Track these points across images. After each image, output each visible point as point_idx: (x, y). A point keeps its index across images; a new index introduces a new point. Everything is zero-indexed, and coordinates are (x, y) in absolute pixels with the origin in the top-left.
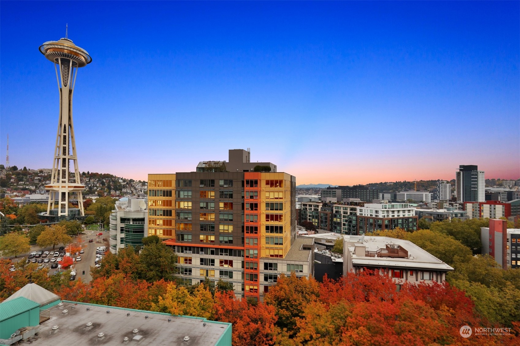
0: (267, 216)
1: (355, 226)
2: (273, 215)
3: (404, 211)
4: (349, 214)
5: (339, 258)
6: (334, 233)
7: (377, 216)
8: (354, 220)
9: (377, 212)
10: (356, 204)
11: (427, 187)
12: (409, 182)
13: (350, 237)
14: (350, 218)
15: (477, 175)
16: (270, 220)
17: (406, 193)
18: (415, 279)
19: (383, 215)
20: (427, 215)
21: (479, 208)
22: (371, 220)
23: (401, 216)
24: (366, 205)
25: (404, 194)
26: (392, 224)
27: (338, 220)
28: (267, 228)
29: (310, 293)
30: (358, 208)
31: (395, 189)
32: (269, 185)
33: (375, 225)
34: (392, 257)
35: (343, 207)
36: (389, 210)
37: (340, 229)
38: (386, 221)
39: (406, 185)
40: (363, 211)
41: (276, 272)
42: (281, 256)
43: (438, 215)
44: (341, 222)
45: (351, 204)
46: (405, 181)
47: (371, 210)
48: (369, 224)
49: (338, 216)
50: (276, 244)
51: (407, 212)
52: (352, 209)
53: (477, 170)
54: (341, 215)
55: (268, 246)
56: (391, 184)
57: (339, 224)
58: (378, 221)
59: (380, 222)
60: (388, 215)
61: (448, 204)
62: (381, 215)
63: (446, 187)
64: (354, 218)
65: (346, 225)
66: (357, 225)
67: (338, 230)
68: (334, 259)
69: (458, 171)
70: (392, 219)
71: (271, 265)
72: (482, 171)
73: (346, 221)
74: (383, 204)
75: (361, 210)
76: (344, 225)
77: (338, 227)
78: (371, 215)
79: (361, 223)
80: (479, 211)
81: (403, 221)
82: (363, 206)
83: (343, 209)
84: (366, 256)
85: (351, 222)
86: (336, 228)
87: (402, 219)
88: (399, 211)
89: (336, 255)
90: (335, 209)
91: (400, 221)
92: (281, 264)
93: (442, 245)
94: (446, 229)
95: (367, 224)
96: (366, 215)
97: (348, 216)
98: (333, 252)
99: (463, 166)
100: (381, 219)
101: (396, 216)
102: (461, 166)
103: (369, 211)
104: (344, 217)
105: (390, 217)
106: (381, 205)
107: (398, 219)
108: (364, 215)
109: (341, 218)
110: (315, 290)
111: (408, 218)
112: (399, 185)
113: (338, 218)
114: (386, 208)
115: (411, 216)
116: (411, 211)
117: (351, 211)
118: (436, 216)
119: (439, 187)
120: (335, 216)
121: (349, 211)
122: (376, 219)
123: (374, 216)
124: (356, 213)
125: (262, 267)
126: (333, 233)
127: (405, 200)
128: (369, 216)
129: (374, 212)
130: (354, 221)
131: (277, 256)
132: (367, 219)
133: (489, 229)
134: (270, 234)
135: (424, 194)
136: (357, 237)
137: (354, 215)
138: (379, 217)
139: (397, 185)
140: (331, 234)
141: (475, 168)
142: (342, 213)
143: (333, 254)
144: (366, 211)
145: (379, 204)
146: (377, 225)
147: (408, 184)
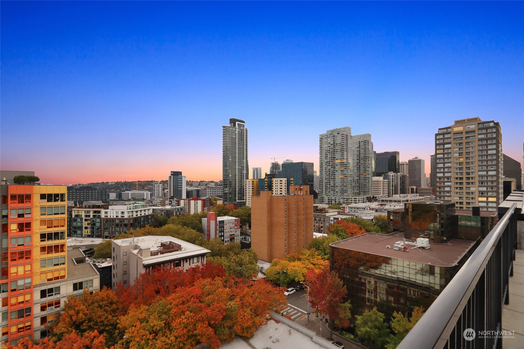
0: (43, 236)
1: (99, 228)
2: (52, 233)
3: (145, 210)
4: (92, 217)
5: (103, 262)
6: (75, 238)
7: (123, 217)
8: (97, 222)
9: (123, 213)
10: (99, 207)
11: (144, 186)
12: (128, 182)
13: (122, 241)
14: (93, 221)
15: (181, 178)
16: (46, 239)
17: (130, 192)
18: (189, 265)
19: (129, 215)
20: (159, 211)
21: (188, 203)
22: (117, 221)
23: (143, 215)
24: (110, 207)
25: (129, 193)
26: (136, 222)
27: (79, 224)
28: (43, 249)
29: (109, 304)
30: (103, 211)
31: (117, 188)
32: (46, 200)
33: (121, 225)
34: (170, 252)
35: (85, 211)
36: (133, 210)
37: (81, 232)
38: (132, 220)
39: (127, 184)
40: (109, 213)
41: (58, 296)
42: (63, 277)
43: (167, 211)
44: (82, 226)
45: (94, 207)
46: (125, 181)
47: (117, 212)
48: (115, 225)
49: (79, 219)
50: (55, 265)
51: (147, 211)
52: (95, 212)
53: (181, 175)
54: (82, 218)
55: (44, 269)
56: (113, 183)
57: (80, 228)
58: (124, 221)
59: (126, 222)
60: (133, 215)
61: (168, 201)
62: (126, 216)
63: (159, 186)
64: (98, 220)
65: (89, 228)
66: (101, 226)
67: (79, 234)
68: (99, 265)
69: (170, 175)
70: (135, 218)
71: (51, 290)
72: (184, 176)
73: (88, 224)
74: (127, 206)
75: (106, 213)
76: (86, 228)
77: (79, 231)
78: (117, 216)
79: (106, 224)
80: (188, 205)
81: (144, 219)
82: (108, 208)
83: (85, 213)
84: (151, 255)
85: (94, 224)
86: (75, 232)
87: (144, 217)
88: (141, 211)
89: (99, 260)
90: (75, 213)
91: (142, 219)
92: (66, 286)
93: (186, 234)
94: (182, 222)
95: (113, 225)
96: (112, 217)
97: (91, 219)
98: (94, 258)
99: (174, 172)
100: (127, 219)
101: (139, 215)
102: (171, 172)
103: (115, 213)
104: (86, 220)
105: (135, 216)
106: (126, 206)
107: (140, 217)
108: (109, 217)
109: (82, 222)
110: (114, 300)
111: (148, 216)
112: (120, 185)
113: (79, 222)
114: (131, 209)
115: (150, 214)
116: (150, 210)
117: (95, 214)
118: (165, 212)
119: (154, 187)
120: (75, 220)
121: (92, 214)
122: (122, 220)
123: (120, 217)
124: (99, 216)
125: (37, 295)
126: (73, 239)
127: (130, 198)
128: (115, 217)
129: (120, 213)
130: (98, 224)
131: (57, 278)
132: (113, 220)
133: (206, 219)
134: (46, 256)
135: (145, 193)
136: (129, 240)
137: (98, 217)
138: (125, 217)
139: (118, 185)
140: (72, 240)
141: (180, 173)
142: (83, 217)
143: (95, 260)
144: (112, 213)
145: (124, 206)
146: (123, 225)
147: (128, 184)
